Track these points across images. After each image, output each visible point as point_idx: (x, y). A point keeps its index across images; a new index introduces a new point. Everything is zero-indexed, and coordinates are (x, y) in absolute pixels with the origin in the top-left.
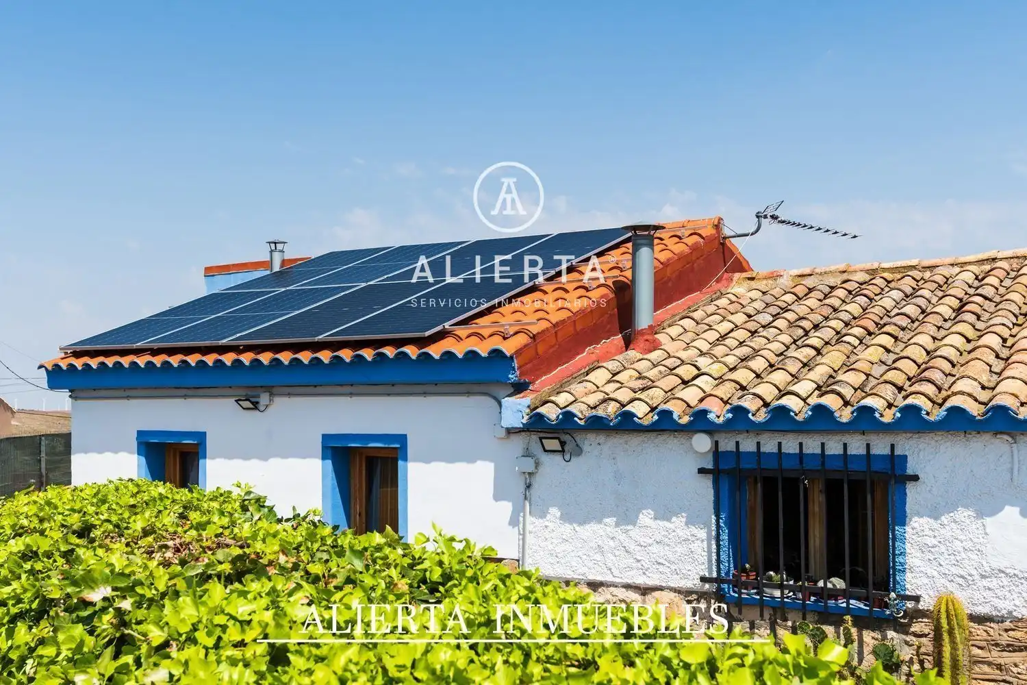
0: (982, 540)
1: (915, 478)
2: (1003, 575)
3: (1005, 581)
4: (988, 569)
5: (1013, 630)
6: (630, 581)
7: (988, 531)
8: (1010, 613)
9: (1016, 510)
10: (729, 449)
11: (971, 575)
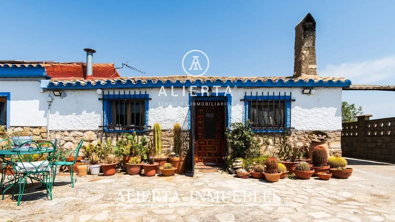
0: (164, 113)
1: (151, 99)
2: (169, 120)
4: (166, 119)
5: (171, 132)
6: (80, 129)
7: (166, 110)
8: (170, 128)
10: (107, 94)
11: (162, 121)
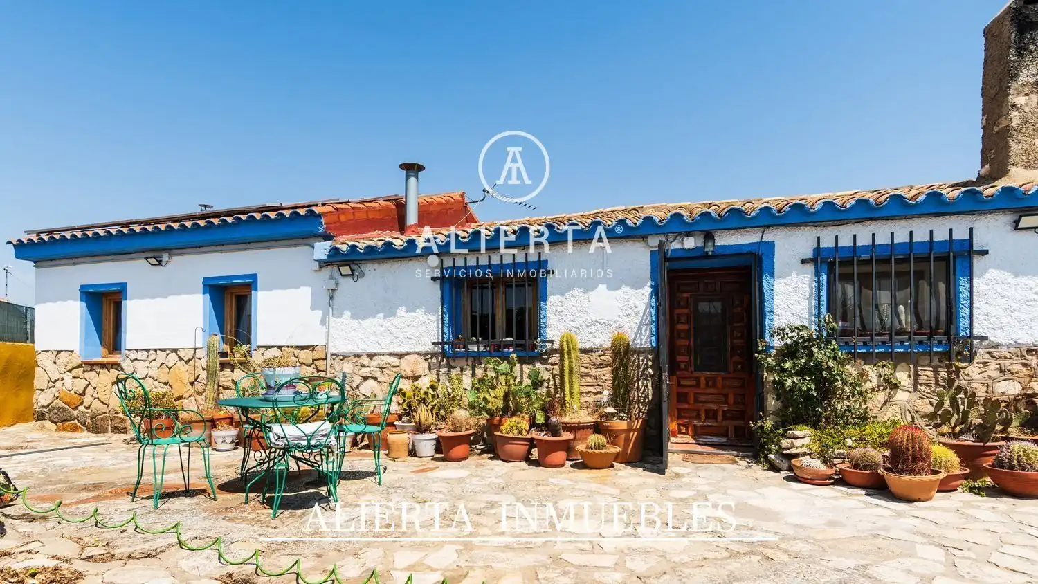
0: (587, 305)
2: (597, 324)
3: (599, 327)
4: (590, 321)
5: (603, 355)
6: (392, 351)
7: (590, 299)
8: (601, 345)
9: (605, 286)
11: (581, 326)
